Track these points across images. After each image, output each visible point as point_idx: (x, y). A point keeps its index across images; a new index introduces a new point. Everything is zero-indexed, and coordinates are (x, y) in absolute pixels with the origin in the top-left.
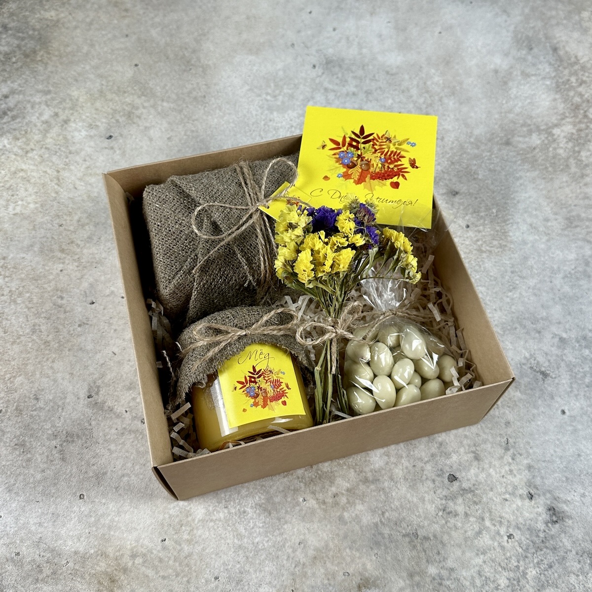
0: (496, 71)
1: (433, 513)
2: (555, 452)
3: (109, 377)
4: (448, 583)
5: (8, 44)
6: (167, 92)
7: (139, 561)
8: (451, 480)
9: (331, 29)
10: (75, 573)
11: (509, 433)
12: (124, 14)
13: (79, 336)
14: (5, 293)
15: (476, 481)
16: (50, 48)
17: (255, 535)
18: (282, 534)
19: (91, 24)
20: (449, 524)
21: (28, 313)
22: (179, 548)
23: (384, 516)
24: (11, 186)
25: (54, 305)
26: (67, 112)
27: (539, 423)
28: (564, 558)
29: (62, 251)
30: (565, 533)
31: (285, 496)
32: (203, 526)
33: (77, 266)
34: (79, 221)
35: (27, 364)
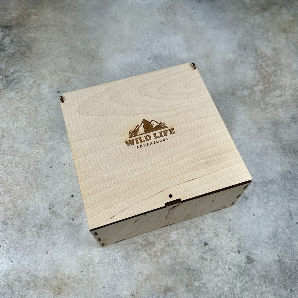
0: (229, 61)
1: (197, 259)
2: (250, 232)
3: (58, 200)
4: (203, 289)
5: (13, 49)
6: (84, 71)
7: (71, 280)
8: (205, 245)
9: (157, 42)
10: (44, 286)
11: (230, 224)
12: (65, 34)
13: (45, 182)
14: (13, 163)
15: (216, 245)
16: (32, 51)
17: (121, 269)
18: (132, 269)
19: (50, 39)
20: (204, 264)
21: (23, 172)
22: (88, 275)
23: (176, 261)
24: (15, 114)
25: (34, 168)
26: (40, 80)
27: (244, 220)
28: (253, 279)
29: (38, 144)
30: (254, 268)
31: (134, 252)
32: (99, 265)
33: (45, 151)
34: (45, 130)
35: (23, 195)
